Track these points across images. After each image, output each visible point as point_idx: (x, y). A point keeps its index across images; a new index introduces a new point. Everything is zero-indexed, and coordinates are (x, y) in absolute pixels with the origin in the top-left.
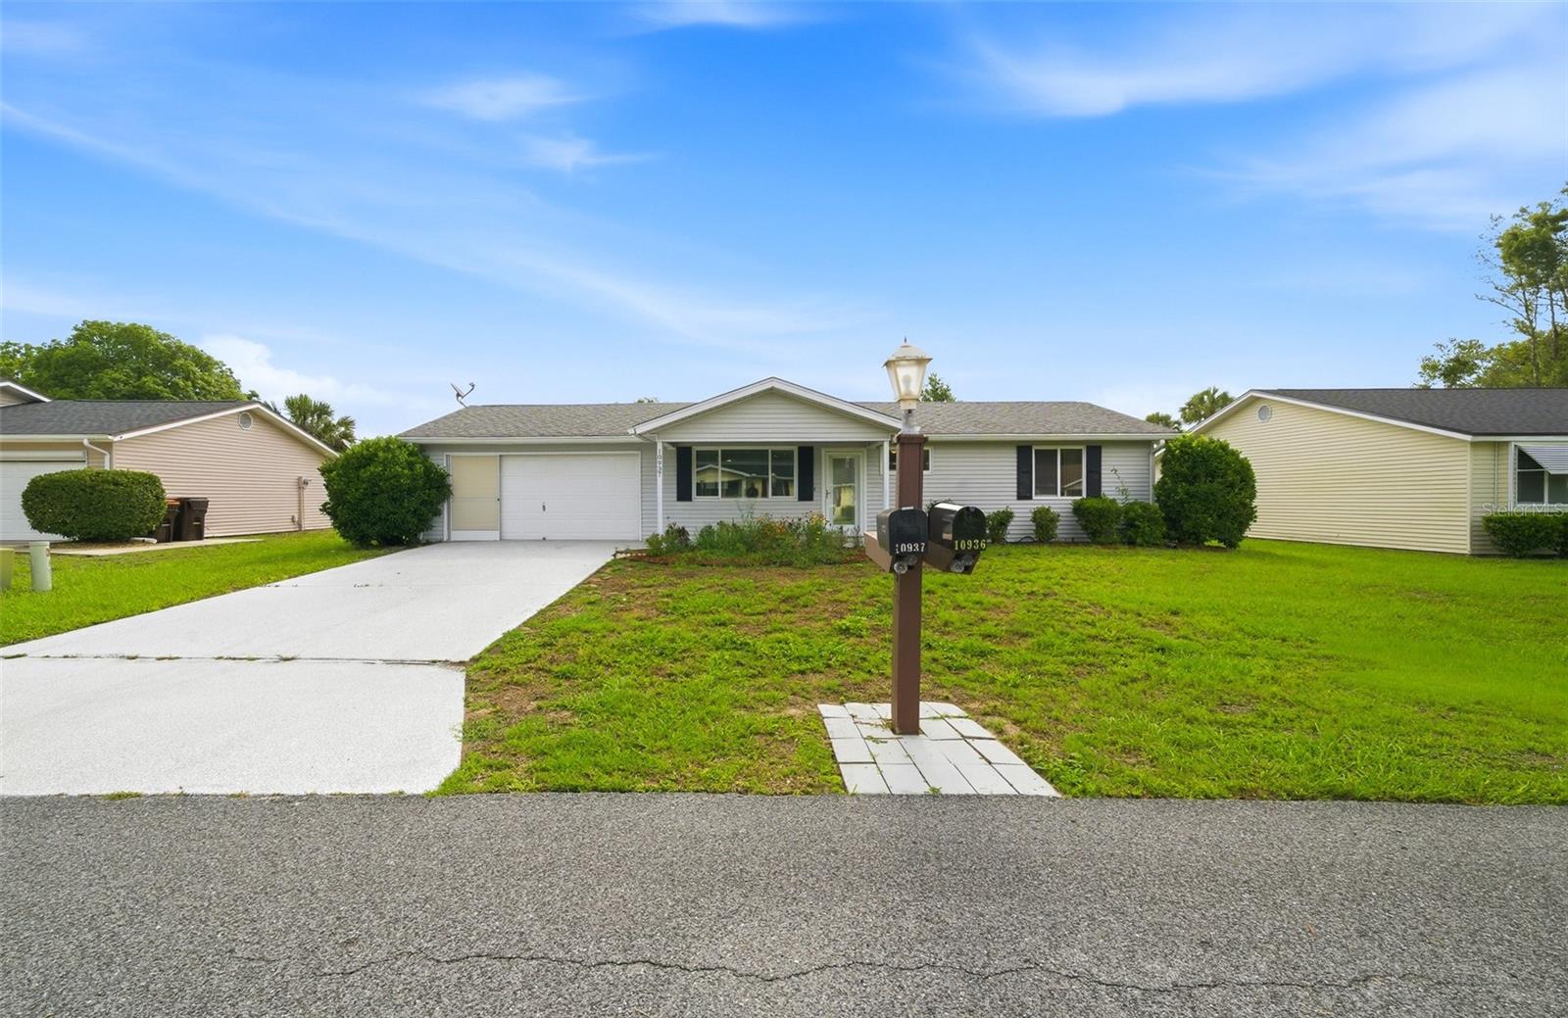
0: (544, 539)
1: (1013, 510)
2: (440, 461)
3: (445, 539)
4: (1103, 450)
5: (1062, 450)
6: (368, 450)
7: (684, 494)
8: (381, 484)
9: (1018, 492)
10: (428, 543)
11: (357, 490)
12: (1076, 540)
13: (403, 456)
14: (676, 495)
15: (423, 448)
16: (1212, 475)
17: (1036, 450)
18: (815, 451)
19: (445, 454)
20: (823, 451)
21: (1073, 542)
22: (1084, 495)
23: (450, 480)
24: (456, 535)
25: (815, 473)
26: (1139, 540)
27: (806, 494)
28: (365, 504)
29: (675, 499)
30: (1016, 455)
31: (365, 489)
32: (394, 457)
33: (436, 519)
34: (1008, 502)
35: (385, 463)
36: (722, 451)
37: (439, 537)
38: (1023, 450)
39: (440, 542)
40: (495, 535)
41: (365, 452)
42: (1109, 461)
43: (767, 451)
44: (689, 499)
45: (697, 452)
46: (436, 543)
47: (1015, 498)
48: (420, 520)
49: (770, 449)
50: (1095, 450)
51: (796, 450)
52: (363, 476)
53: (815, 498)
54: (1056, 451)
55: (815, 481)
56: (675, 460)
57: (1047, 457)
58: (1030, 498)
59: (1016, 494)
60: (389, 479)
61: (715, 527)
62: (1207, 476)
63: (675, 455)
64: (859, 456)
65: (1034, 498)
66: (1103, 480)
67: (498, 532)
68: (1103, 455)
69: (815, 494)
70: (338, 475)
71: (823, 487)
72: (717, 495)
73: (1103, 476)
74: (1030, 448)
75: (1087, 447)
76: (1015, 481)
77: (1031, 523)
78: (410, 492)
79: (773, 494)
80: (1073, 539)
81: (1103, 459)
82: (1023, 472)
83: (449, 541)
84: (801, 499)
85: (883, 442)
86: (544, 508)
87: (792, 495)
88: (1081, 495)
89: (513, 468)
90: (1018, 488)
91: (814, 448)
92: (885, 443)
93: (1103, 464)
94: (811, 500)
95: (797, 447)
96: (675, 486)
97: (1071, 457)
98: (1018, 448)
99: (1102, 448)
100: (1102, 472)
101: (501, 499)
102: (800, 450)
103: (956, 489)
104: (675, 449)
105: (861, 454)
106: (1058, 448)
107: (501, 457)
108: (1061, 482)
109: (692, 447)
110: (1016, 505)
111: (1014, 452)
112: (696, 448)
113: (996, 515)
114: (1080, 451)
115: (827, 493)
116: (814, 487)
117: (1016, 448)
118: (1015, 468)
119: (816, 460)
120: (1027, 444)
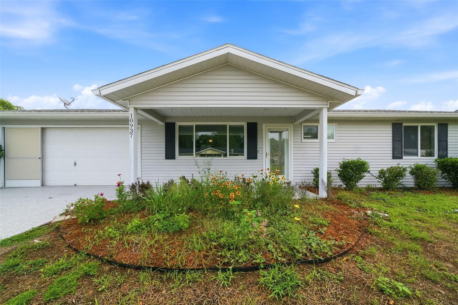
0: (75, 185)
3: (1, 185)
4: (449, 127)
5: (421, 126)
7: (170, 155)
9: (393, 154)
14: (164, 155)
17: (404, 126)
18: (259, 126)
19: (2, 126)
20: (264, 125)
21: (443, 189)
22: (437, 157)
24: (9, 183)
25: (259, 140)
27: (253, 155)
29: (164, 158)
30: (391, 130)
36: (196, 125)
38: (396, 126)
40: (38, 183)
43: (226, 126)
44: (173, 157)
45: (180, 127)
47: (391, 157)
49: (228, 124)
50: (443, 124)
51: (245, 125)
53: (258, 157)
54: (417, 127)
55: (258, 146)
56: (164, 132)
57: (411, 130)
58: (401, 158)
59: (391, 155)
61: (178, 181)
63: (164, 128)
65: (404, 158)
66: (449, 146)
67: (40, 181)
68: (449, 129)
69: (258, 155)
71: (264, 149)
72: (193, 155)
73: (449, 143)
74: (402, 124)
75: (438, 124)
76: (391, 146)
77: (410, 176)
79: (231, 155)
81: (449, 132)
82: (397, 141)
83: (4, 187)
84: (249, 158)
85: (322, 109)
86: (75, 164)
87: (243, 155)
88: (434, 156)
89: (52, 136)
90: (393, 151)
91: (258, 124)
92: (324, 109)
93: (449, 135)
94: (255, 158)
95: (246, 123)
96: (164, 149)
97: (428, 131)
98: (393, 124)
99: (449, 124)
100: (449, 141)
101: (43, 158)
102: (248, 124)
103: (352, 152)
104: (164, 124)
105: (289, 128)
106: (419, 125)
107: (43, 129)
108: (421, 149)
109: (176, 123)
110: (395, 163)
111: (391, 127)
112: (178, 124)
113: (390, 170)
114: (434, 126)
115: (267, 154)
116: (258, 150)
117: (391, 124)
118: (391, 138)
119: (259, 132)
120: (399, 122)
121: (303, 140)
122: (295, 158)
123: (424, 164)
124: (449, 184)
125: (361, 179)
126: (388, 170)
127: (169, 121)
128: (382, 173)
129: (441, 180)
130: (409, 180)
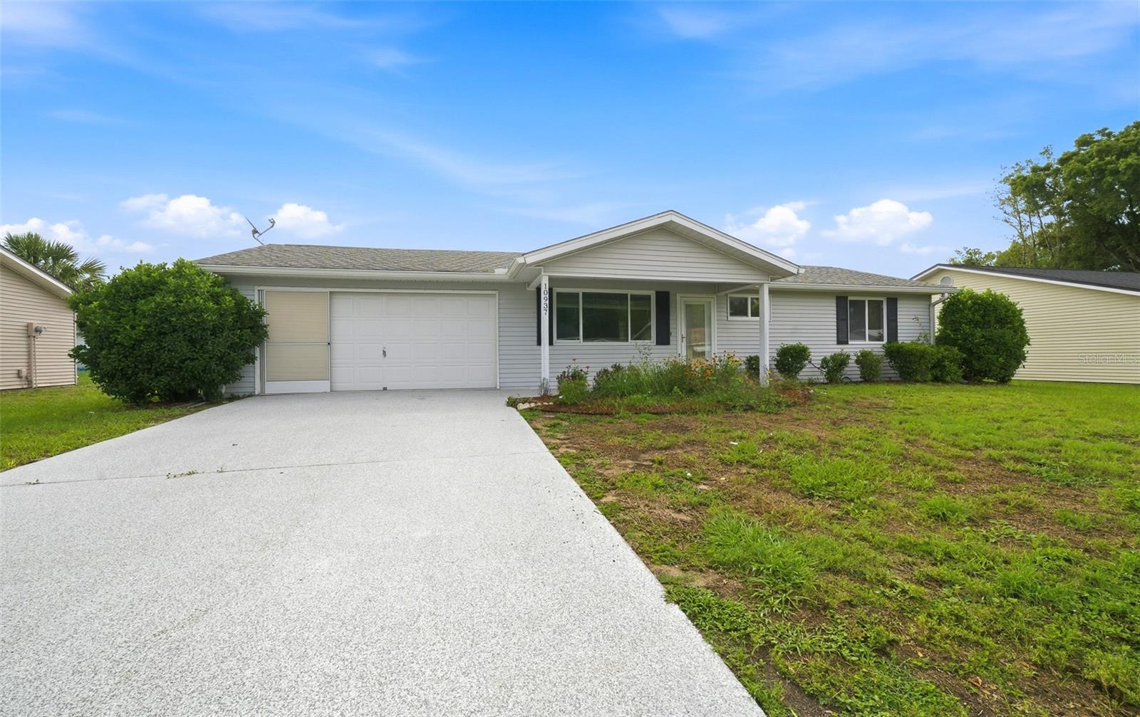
0: (385, 389)
2: (253, 296)
3: (257, 393)
4: (899, 302)
5: (869, 301)
6: (149, 276)
8: (174, 319)
9: (837, 337)
10: (233, 398)
11: (133, 328)
12: (892, 379)
13: (205, 286)
14: (535, 339)
15: (228, 279)
17: (851, 300)
18: (672, 295)
19: (257, 288)
20: (678, 296)
21: (890, 381)
22: (887, 340)
23: (265, 320)
24: (271, 387)
25: (672, 317)
26: (948, 378)
27: (664, 339)
28: (146, 347)
29: (535, 343)
30: (836, 304)
31: (145, 326)
32: (191, 284)
33: (248, 367)
34: (822, 346)
35: (177, 293)
36: (583, 293)
37: (249, 390)
38: (842, 300)
39: (251, 395)
40: (324, 386)
41: (145, 278)
42: (903, 311)
43: (627, 294)
45: (557, 293)
46: (244, 397)
47: (835, 343)
48: (227, 368)
49: (630, 292)
50: (893, 300)
51: (653, 294)
52: (145, 308)
53: (671, 342)
54: (864, 301)
55: (671, 326)
56: (534, 302)
57: (859, 306)
58: (847, 343)
59: (836, 339)
60: (184, 313)
63: (534, 297)
64: (710, 303)
65: (850, 343)
66: (899, 328)
67: (328, 382)
68: (898, 306)
69: (671, 338)
70: (101, 306)
71: (678, 331)
72: (579, 338)
73: (899, 324)
74: (846, 297)
75: (887, 298)
76: (835, 327)
77: (855, 365)
78: (216, 331)
79: (633, 339)
80: (890, 378)
81: (899, 309)
82: (842, 320)
83: (262, 395)
84: (658, 343)
85: (763, 284)
86: (384, 352)
87: (651, 339)
88: (883, 341)
89: (344, 307)
90: (838, 333)
91: (670, 293)
92: (765, 282)
93: (898, 313)
94: (668, 343)
95: (655, 292)
96: (535, 329)
97: (876, 306)
98: (837, 297)
99: (899, 299)
100: (899, 320)
101: (331, 344)
102: (657, 293)
103: (790, 335)
104: (535, 290)
105: (712, 300)
106: (867, 299)
107: (331, 294)
108: (869, 329)
109: (554, 288)
110: (838, 349)
111: (835, 301)
112: (556, 290)
113: (834, 358)
114: (882, 301)
115: (683, 338)
116: (671, 331)
117: (835, 298)
118: (835, 316)
119: (672, 305)
120: (844, 295)
121: (731, 318)
122: (719, 343)
123: (870, 350)
124: (893, 373)
125: (801, 368)
126: (832, 357)
128: (825, 361)
129: (886, 367)
130: (853, 370)
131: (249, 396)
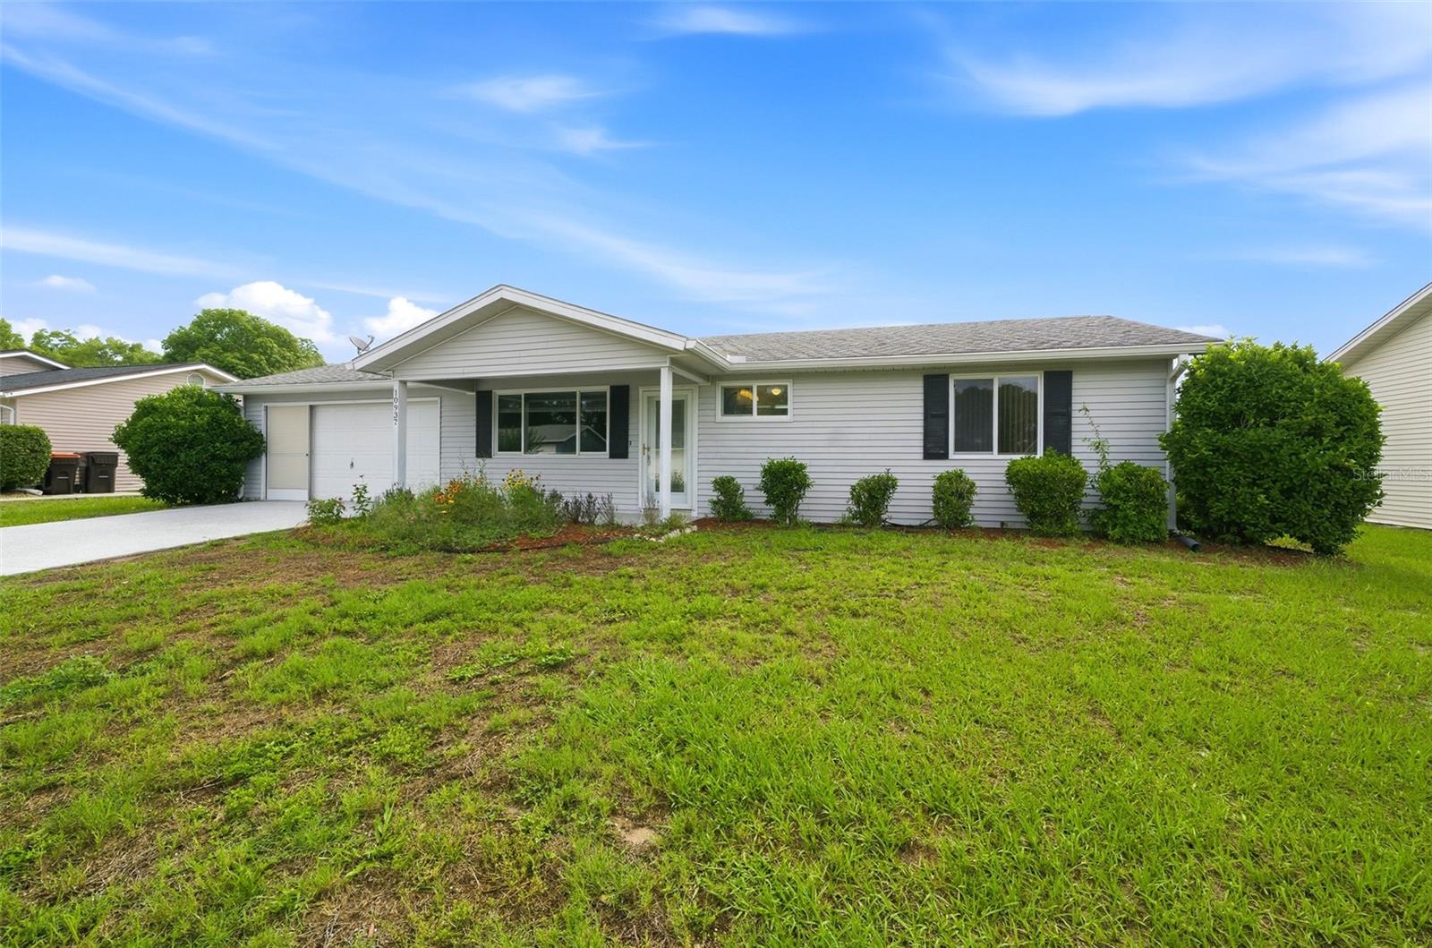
1: (895, 476)
2: (259, 412)
3: (262, 497)
4: (1076, 378)
5: (1000, 379)
7: (483, 450)
9: (925, 447)
14: (474, 450)
16: (1270, 413)
17: (957, 383)
18: (632, 393)
19: (263, 405)
20: (640, 391)
22: (1040, 454)
24: (272, 494)
25: (632, 420)
27: (620, 450)
29: (475, 455)
30: (921, 390)
34: (891, 463)
36: (525, 394)
37: (257, 496)
38: (934, 381)
40: (303, 495)
42: (1087, 396)
43: (575, 392)
44: (489, 455)
45: (501, 397)
47: (921, 456)
49: (578, 390)
50: (1060, 378)
51: (606, 389)
53: (630, 455)
54: (991, 381)
55: (631, 432)
56: (474, 408)
57: (975, 390)
58: (945, 456)
59: (921, 450)
62: (1260, 412)
63: (474, 402)
64: (689, 397)
65: (948, 456)
66: (1073, 428)
67: (306, 492)
68: (1075, 385)
69: (631, 449)
71: (640, 440)
72: (520, 450)
74: (945, 378)
75: (1045, 373)
76: (921, 430)
79: (582, 450)
81: (1074, 393)
82: (933, 416)
83: (266, 500)
84: (612, 456)
86: (352, 465)
87: (605, 450)
88: (1035, 452)
89: (325, 419)
90: (925, 440)
91: (631, 387)
92: (662, 369)
94: (624, 455)
96: (475, 439)
98: (924, 377)
99: (1074, 373)
100: (1075, 414)
101: (311, 454)
102: (611, 387)
103: (826, 443)
104: (474, 394)
105: (689, 393)
106: (996, 377)
107: (312, 408)
108: (1000, 432)
109: (493, 391)
110: (923, 467)
111: (921, 384)
112: (498, 392)
114: (1033, 380)
115: (644, 448)
116: (630, 439)
117: (922, 378)
118: (922, 410)
119: (632, 405)
120: (941, 373)
121: (722, 419)
122: (702, 456)
124: (1021, 522)
127: (484, 388)
131: (256, 500)
